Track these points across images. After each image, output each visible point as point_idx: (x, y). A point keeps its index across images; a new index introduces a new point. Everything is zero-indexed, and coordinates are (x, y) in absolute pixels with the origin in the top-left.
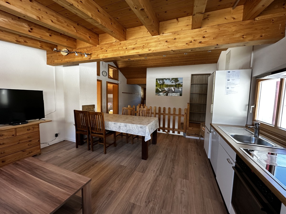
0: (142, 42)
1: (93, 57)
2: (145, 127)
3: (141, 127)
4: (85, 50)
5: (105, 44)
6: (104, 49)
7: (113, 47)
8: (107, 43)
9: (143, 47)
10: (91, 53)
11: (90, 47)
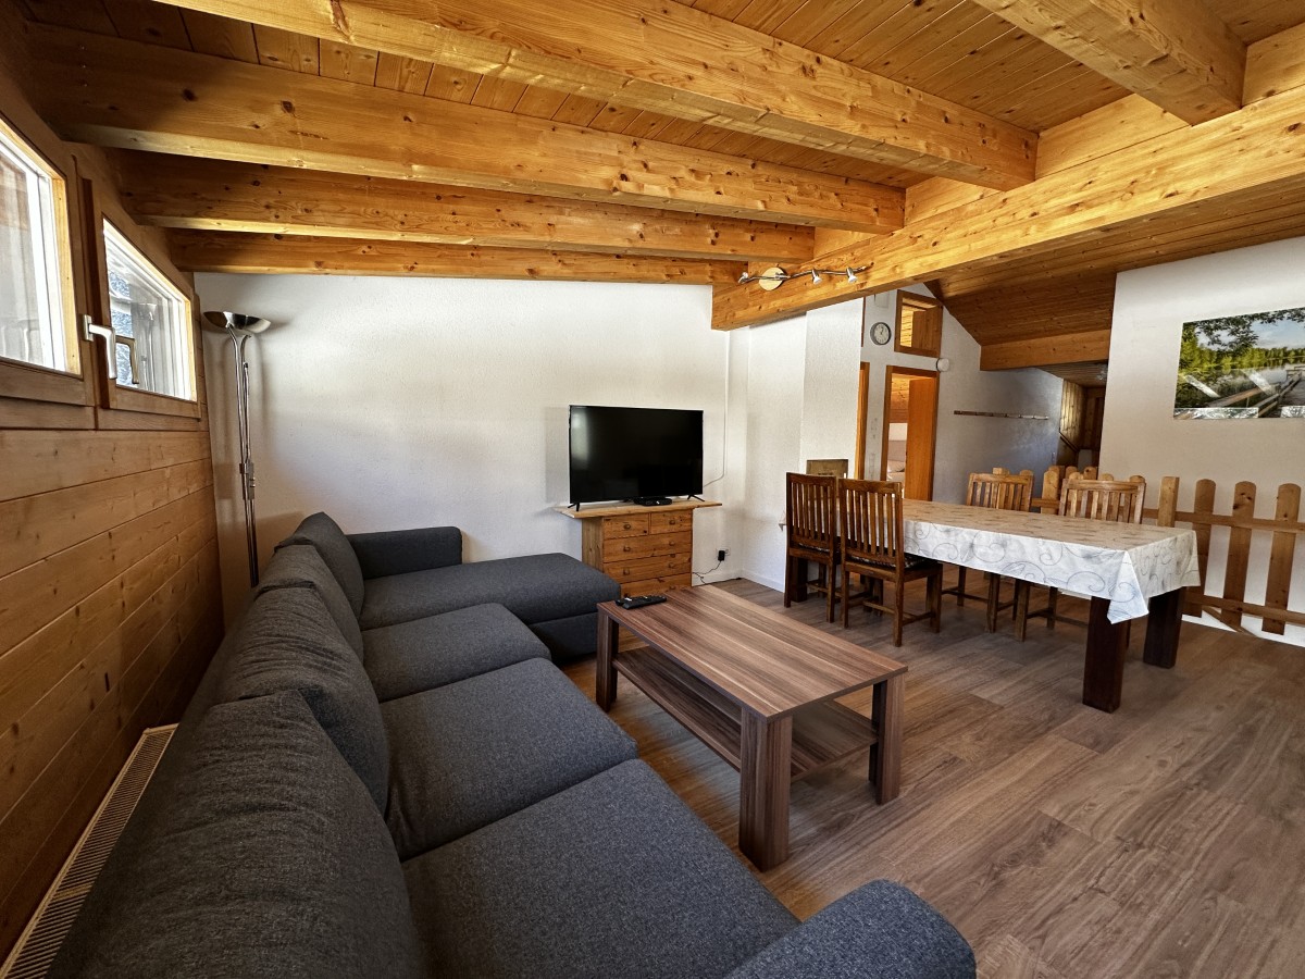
0: (1126, 169)
1: (877, 278)
2: (1111, 556)
3: (1088, 557)
4: (846, 257)
5: (932, 218)
6: (927, 237)
7: (969, 221)
8: (940, 211)
9: (1132, 189)
10: (869, 263)
11: (867, 242)
